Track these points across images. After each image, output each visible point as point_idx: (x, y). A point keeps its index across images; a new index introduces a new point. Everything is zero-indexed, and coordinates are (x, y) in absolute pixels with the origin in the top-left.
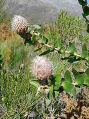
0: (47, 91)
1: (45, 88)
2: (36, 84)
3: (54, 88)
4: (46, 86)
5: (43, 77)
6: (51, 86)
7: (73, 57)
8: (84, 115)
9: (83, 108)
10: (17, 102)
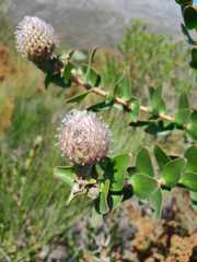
0: (94, 192)
1: (91, 186)
2: (69, 178)
3: (111, 186)
4: (93, 181)
5: (87, 158)
6: (103, 181)
7: (156, 121)
8: (176, 255)
9: (175, 240)
10: (24, 222)
